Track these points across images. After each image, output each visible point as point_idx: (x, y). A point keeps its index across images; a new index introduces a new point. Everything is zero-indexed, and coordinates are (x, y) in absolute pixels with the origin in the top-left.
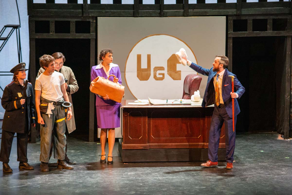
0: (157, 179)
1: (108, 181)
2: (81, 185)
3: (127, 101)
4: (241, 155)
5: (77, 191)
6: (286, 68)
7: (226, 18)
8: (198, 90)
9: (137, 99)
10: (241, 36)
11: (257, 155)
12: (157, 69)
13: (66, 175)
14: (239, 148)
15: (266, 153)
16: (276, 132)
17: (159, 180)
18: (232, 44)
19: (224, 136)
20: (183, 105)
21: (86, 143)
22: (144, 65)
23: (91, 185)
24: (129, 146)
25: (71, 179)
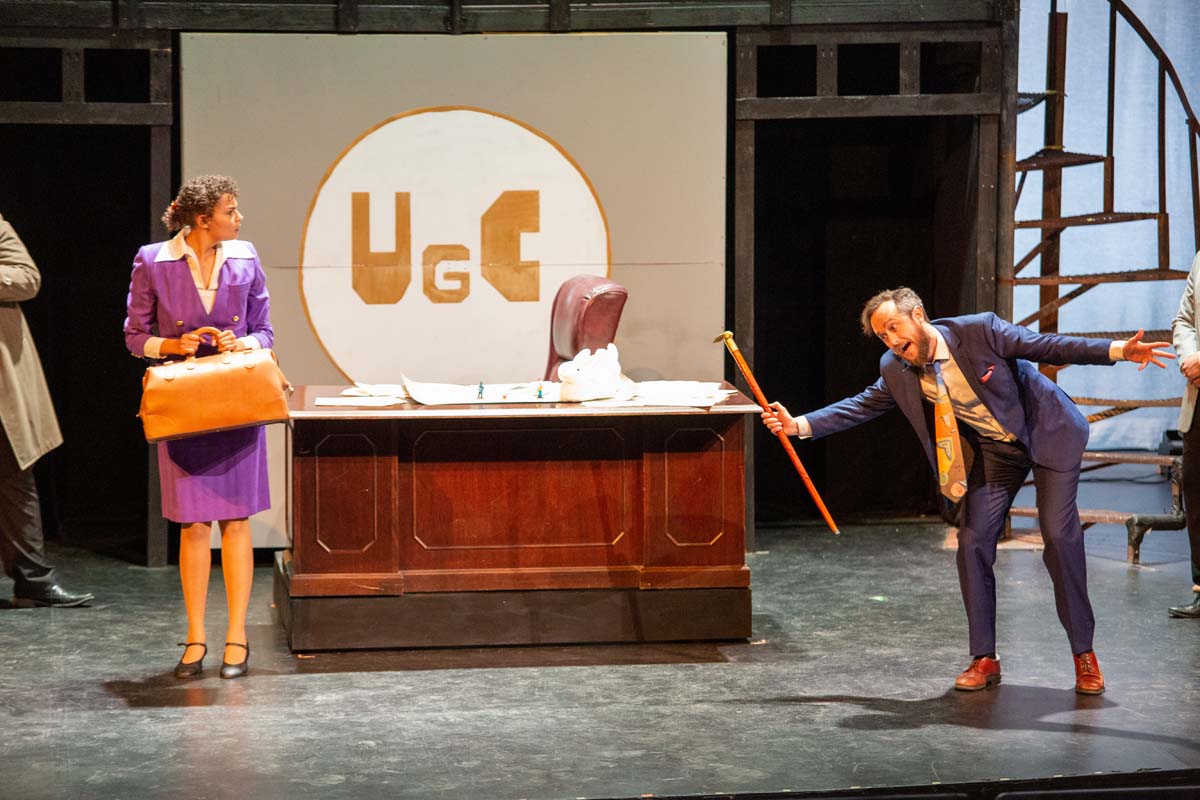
0: (440, 718)
1: (231, 732)
2: (112, 751)
3: (310, 390)
4: (790, 615)
5: (93, 777)
6: (979, 251)
7: (726, 39)
8: (612, 341)
9: (352, 383)
10: (792, 117)
11: (859, 613)
12: (437, 253)
13: (47, 707)
14: (782, 587)
15: (896, 605)
16: (937, 519)
17: (448, 724)
18: (751, 150)
19: (721, 534)
20: (548, 405)
21: (135, 572)
22: (383, 239)
23: (154, 750)
24: (319, 584)
25: (71, 726)
